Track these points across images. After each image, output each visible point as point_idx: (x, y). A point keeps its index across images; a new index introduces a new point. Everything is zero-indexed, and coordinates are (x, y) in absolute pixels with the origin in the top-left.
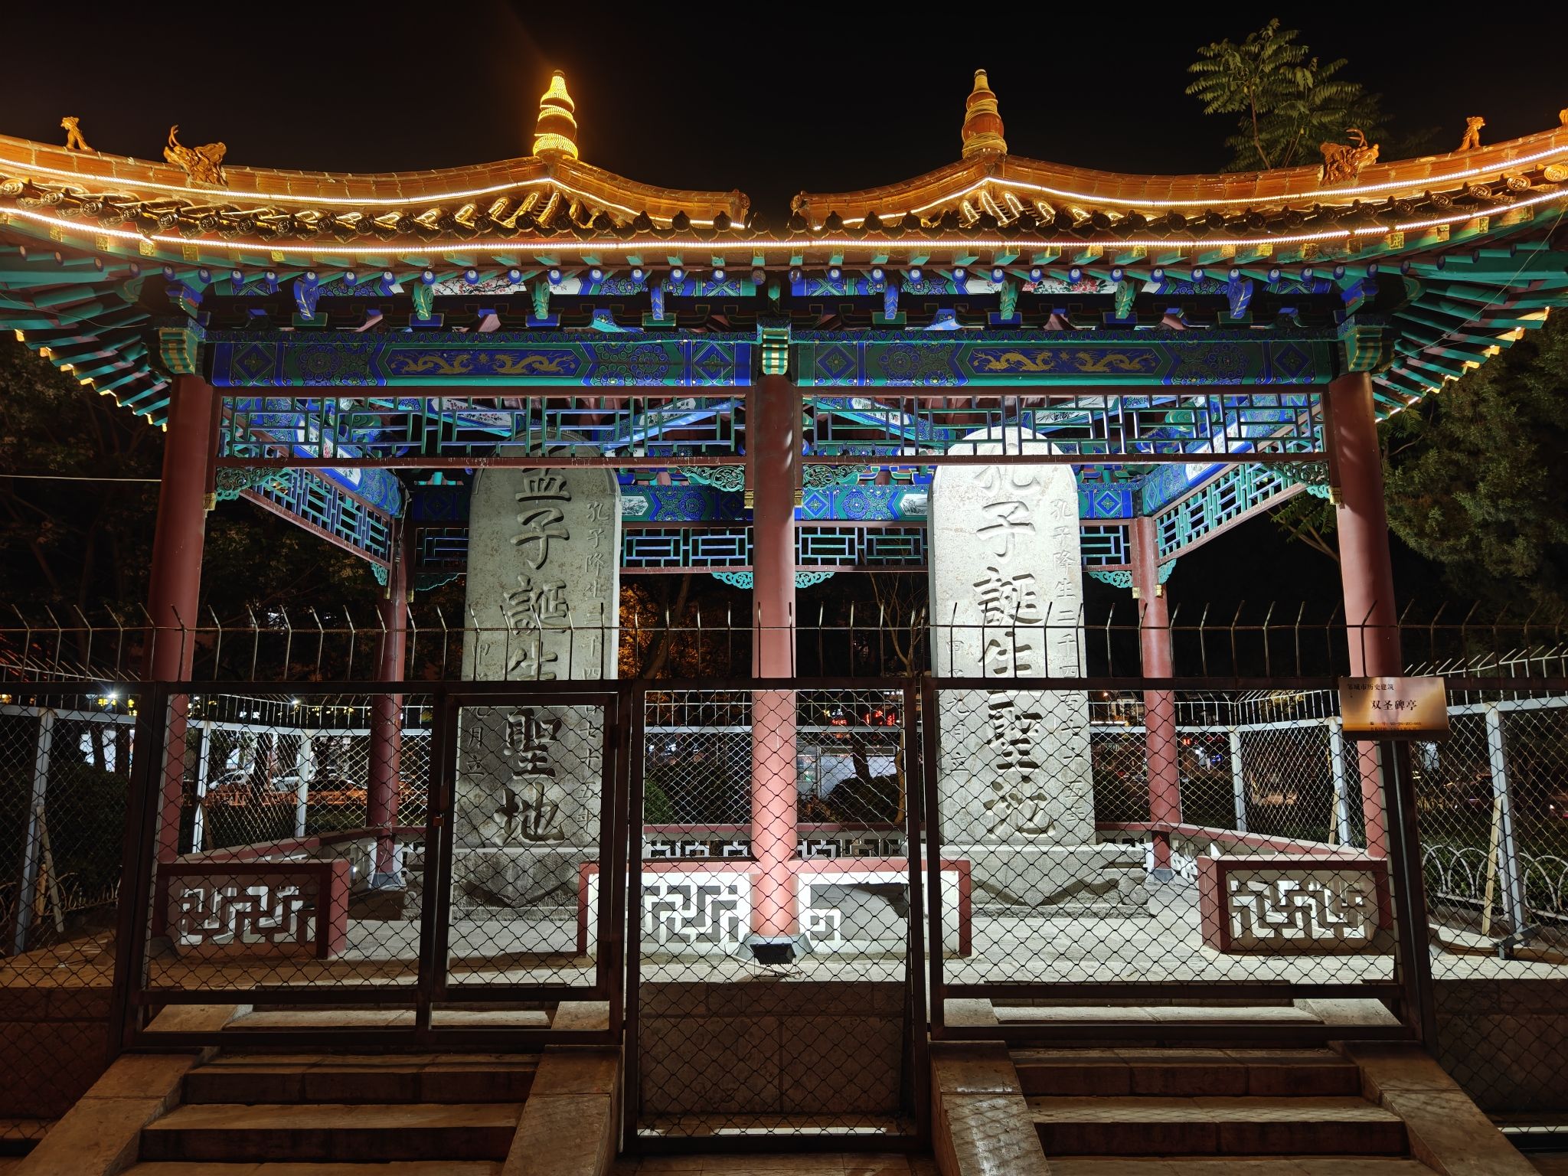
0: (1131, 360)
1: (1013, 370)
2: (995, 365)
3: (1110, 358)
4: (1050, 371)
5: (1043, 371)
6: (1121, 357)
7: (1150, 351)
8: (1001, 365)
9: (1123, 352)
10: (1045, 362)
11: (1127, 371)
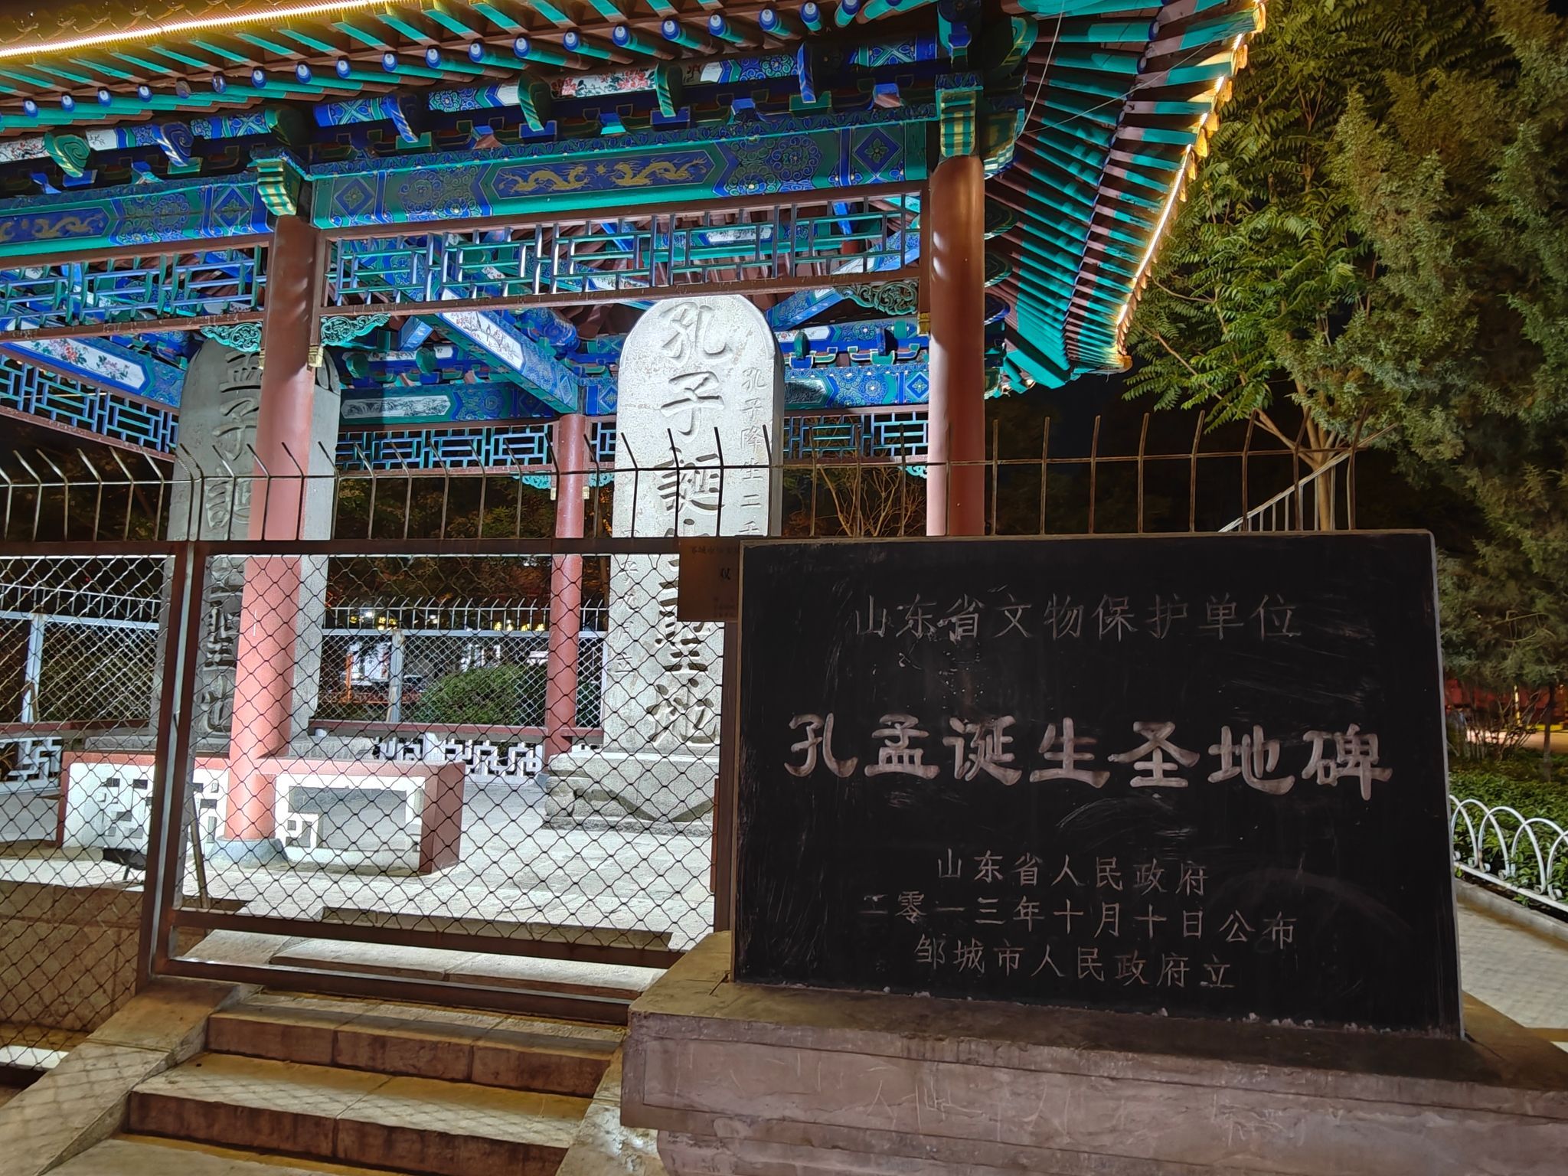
0: (678, 167)
1: (542, 192)
2: (523, 186)
3: (655, 166)
4: (583, 189)
5: (575, 190)
6: (666, 165)
7: (701, 155)
8: (531, 186)
9: (669, 159)
10: (578, 179)
11: (671, 182)
